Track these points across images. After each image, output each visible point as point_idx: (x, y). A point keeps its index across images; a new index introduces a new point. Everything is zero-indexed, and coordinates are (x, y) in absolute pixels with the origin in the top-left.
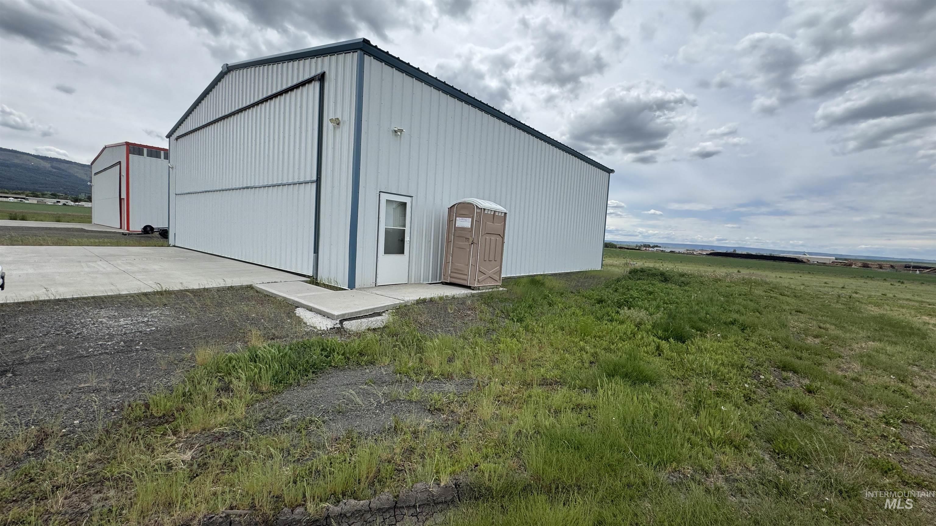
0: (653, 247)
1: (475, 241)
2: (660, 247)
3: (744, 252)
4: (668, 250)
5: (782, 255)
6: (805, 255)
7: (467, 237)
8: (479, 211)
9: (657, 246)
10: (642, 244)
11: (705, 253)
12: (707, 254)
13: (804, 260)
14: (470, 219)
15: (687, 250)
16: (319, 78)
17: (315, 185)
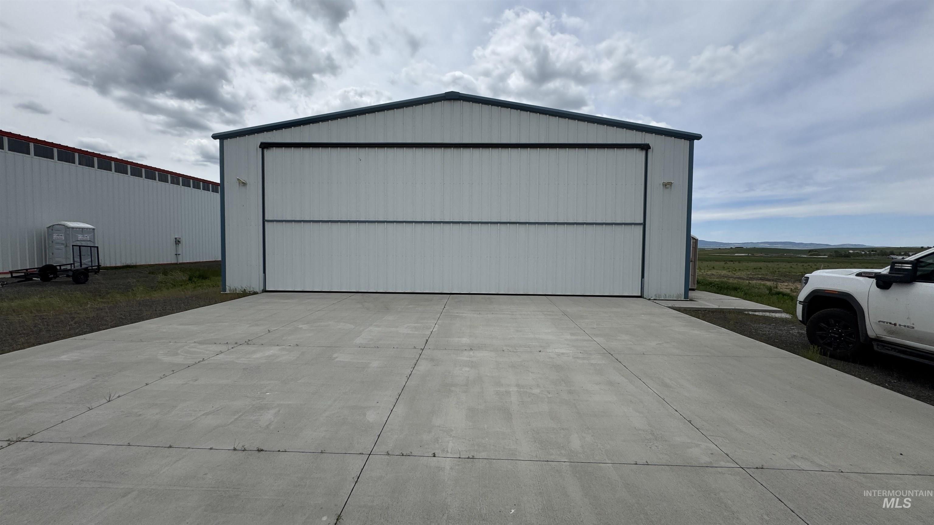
16: (645, 148)
17: (642, 227)
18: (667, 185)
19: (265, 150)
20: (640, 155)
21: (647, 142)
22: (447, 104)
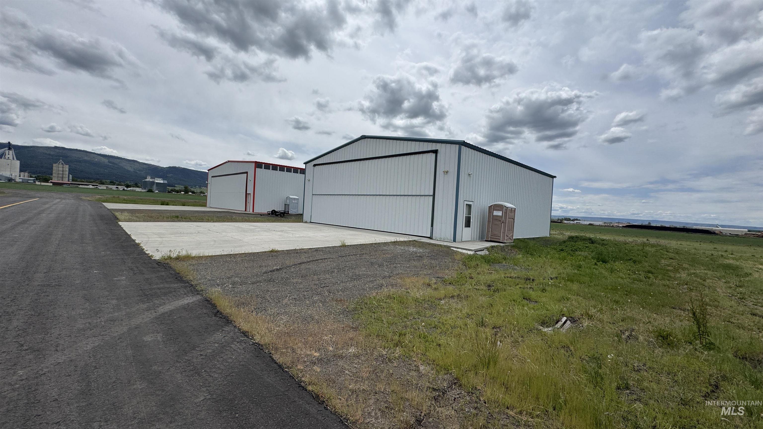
0: (573, 220)
1: (504, 222)
2: (580, 220)
3: (659, 225)
4: (588, 223)
5: (695, 227)
6: (718, 227)
7: (500, 220)
8: (506, 208)
9: (577, 220)
10: (563, 218)
11: (621, 226)
12: (623, 226)
13: (716, 232)
14: (501, 212)
15: (605, 223)
16: (435, 152)
17: (432, 197)
18: (445, 173)
19: (315, 167)
21: (437, 149)
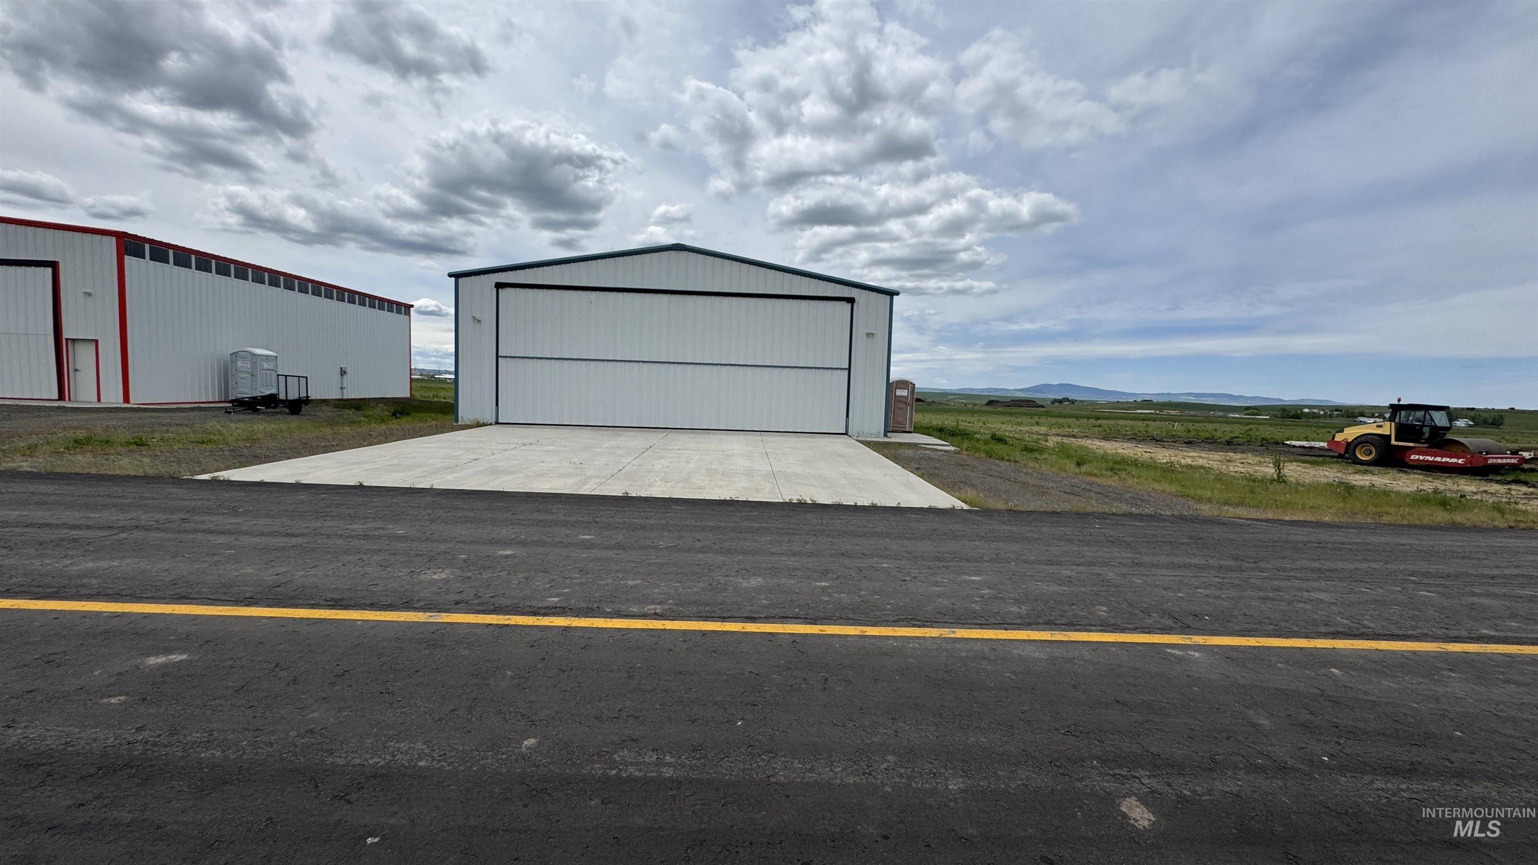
7: (905, 401)
14: (907, 390)
16: (851, 301)
17: (847, 372)
18: (870, 335)
19: (500, 290)
20: (847, 307)
21: (852, 296)
22: (673, 254)
